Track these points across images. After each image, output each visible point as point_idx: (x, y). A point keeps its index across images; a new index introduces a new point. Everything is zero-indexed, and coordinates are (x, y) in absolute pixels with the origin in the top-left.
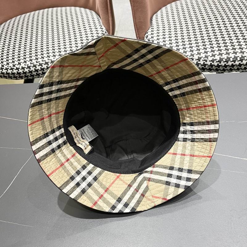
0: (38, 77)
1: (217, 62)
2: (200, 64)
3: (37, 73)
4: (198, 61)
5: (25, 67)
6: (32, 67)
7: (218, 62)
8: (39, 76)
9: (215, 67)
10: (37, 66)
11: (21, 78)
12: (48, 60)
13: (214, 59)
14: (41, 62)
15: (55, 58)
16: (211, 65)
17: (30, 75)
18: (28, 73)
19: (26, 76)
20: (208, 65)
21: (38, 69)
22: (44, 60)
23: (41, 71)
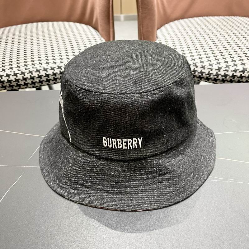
0: (26, 88)
1: (240, 72)
2: (221, 74)
3: (24, 83)
4: (217, 71)
5: (11, 75)
6: (20, 74)
7: (242, 72)
8: (27, 86)
9: (238, 78)
10: (26, 74)
11: (4, 88)
12: (40, 67)
13: (237, 68)
14: (31, 69)
15: (49, 65)
16: (233, 76)
17: (15, 84)
18: (14, 81)
19: (10, 86)
20: (229, 75)
21: (27, 78)
22: (34, 67)
23: (30, 80)
